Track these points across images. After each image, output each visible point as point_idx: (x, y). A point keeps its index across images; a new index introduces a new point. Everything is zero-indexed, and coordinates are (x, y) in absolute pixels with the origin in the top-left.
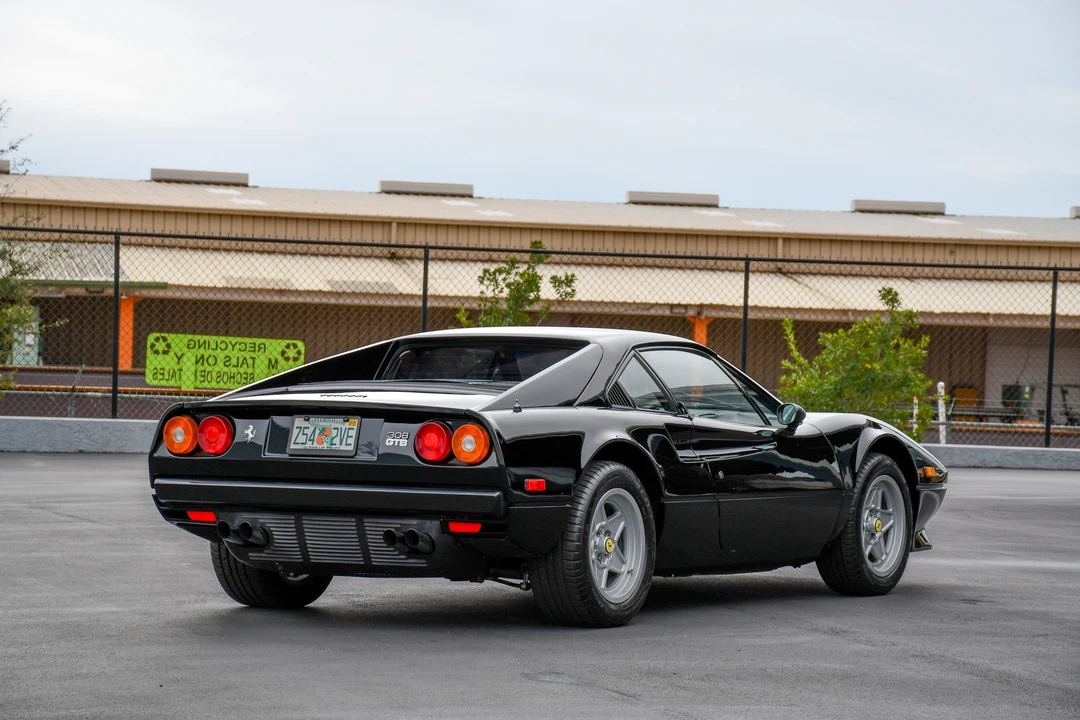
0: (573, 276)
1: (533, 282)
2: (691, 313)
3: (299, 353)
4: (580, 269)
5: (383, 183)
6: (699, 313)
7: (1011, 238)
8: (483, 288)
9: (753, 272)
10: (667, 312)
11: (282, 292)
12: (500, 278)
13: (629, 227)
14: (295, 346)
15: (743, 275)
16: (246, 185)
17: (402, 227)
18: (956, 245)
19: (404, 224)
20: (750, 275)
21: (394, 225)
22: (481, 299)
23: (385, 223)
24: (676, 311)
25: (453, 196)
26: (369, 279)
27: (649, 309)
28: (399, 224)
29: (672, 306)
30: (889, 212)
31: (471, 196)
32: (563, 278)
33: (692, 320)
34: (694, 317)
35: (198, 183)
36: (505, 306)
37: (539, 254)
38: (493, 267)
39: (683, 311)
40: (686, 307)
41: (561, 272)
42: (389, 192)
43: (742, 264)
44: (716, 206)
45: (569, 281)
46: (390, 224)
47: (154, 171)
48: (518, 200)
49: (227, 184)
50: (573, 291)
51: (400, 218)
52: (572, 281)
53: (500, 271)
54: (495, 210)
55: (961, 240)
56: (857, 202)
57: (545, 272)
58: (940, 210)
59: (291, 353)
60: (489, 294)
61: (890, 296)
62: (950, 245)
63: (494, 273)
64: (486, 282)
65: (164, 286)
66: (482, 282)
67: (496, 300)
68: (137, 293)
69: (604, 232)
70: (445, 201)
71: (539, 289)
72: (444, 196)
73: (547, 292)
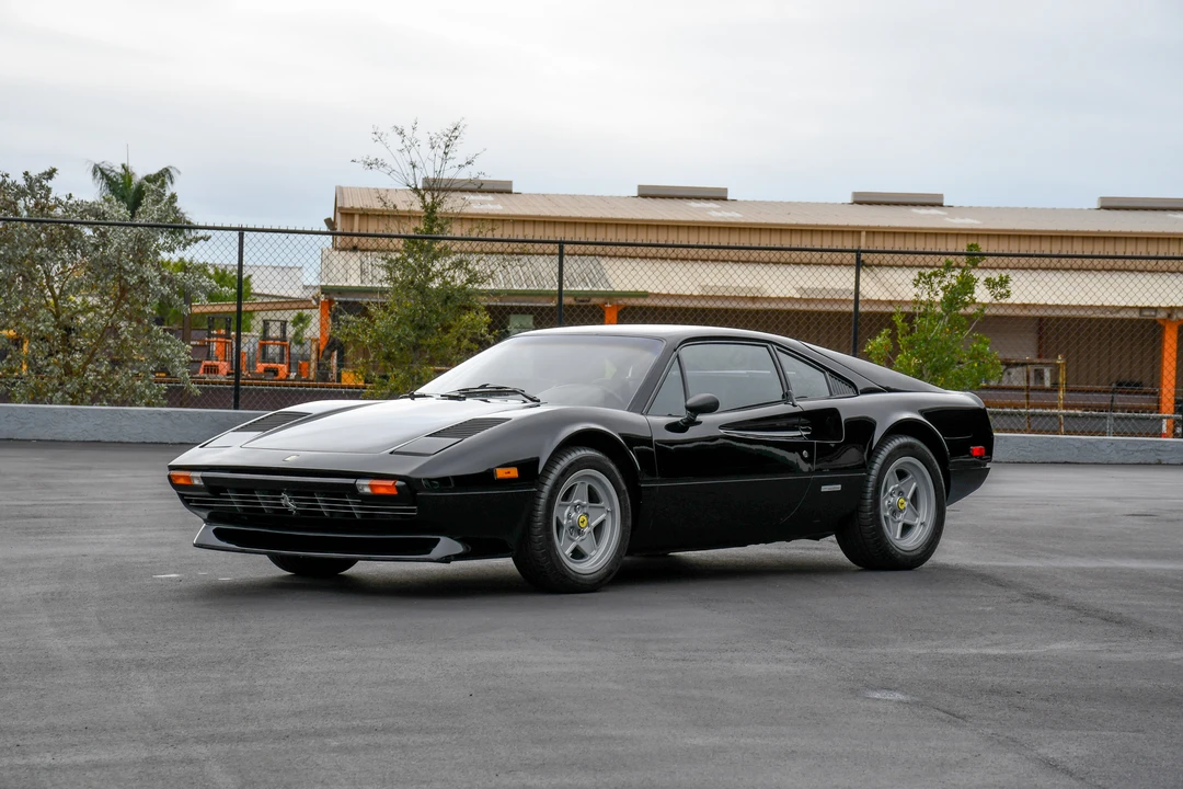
0: (1007, 277)
1: (967, 285)
2: (1162, 315)
5: (855, 194)
6: (1169, 316)
8: (916, 290)
10: (1135, 315)
11: (754, 299)
12: (936, 280)
13: (1099, 232)
16: (725, 199)
17: (871, 235)
19: (873, 232)
21: (864, 234)
22: (915, 302)
23: (855, 232)
24: (1146, 313)
25: (923, 205)
26: (838, 286)
27: (1118, 312)
28: (867, 232)
29: (1141, 309)
31: (941, 205)
32: (997, 280)
33: (1162, 323)
34: (1164, 320)
35: (681, 198)
36: (939, 310)
37: (974, 257)
38: (928, 271)
39: (1153, 313)
40: (1156, 309)
41: (995, 275)
42: (860, 203)
45: (1004, 282)
46: (859, 232)
47: (640, 187)
48: (989, 209)
49: (707, 199)
50: (1008, 292)
51: (869, 227)
52: (1006, 282)
53: (935, 275)
54: (963, 218)
57: (980, 275)
60: (924, 298)
63: (930, 276)
64: (921, 285)
65: (645, 295)
66: (916, 286)
67: (931, 303)
68: (620, 302)
69: (1072, 237)
70: (915, 210)
71: (973, 293)
72: (914, 205)
73: (982, 294)
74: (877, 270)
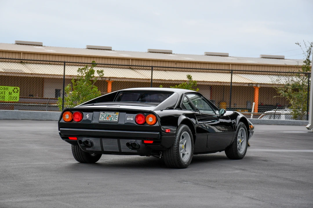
0: (103, 70)
1: (92, 72)
2: (107, 79)
3: (18, 90)
4: (105, 68)
5: (16, 41)
6: (109, 80)
7: (191, 60)
8: (78, 73)
9: (154, 70)
12: (83, 71)
14: (17, 89)
15: (151, 71)
18: (177, 62)
19: (25, 53)
20: (153, 71)
21: (22, 53)
22: (78, 76)
23: (19, 53)
25: (37, 45)
26: (19, 69)
28: (23, 53)
29: (102, 77)
30: (158, 53)
31: (42, 46)
32: (100, 71)
33: (107, 81)
36: (84, 78)
37: (94, 64)
38: (81, 67)
39: (105, 79)
41: (100, 69)
42: (18, 44)
43: (151, 68)
44: (111, 50)
45: (102, 72)
46: (20, 53)
50: (103, 74)
51: (23, 51)
52: (103, 72)
53: (83, 69)
54: (50, 50)
55: (178, 60)
56: (149, 50)
57: (95, 69)
58: (171, 52)
59: (16, 90)
60: (80, 75)
61: (189, 77)
62: (175, 62)
63: (82, 69)
64: (79, 72)
66: (78, 72)
67: (82, 77)
70: (35, 47)
71: (94, 74)
72: (34, 45)
73: (96, 75)
74: (26, 64)
